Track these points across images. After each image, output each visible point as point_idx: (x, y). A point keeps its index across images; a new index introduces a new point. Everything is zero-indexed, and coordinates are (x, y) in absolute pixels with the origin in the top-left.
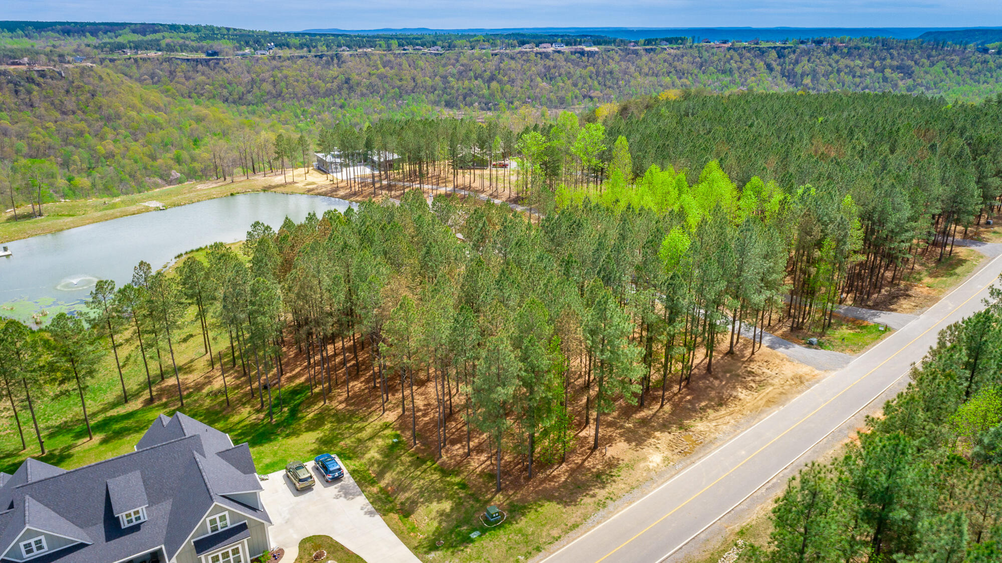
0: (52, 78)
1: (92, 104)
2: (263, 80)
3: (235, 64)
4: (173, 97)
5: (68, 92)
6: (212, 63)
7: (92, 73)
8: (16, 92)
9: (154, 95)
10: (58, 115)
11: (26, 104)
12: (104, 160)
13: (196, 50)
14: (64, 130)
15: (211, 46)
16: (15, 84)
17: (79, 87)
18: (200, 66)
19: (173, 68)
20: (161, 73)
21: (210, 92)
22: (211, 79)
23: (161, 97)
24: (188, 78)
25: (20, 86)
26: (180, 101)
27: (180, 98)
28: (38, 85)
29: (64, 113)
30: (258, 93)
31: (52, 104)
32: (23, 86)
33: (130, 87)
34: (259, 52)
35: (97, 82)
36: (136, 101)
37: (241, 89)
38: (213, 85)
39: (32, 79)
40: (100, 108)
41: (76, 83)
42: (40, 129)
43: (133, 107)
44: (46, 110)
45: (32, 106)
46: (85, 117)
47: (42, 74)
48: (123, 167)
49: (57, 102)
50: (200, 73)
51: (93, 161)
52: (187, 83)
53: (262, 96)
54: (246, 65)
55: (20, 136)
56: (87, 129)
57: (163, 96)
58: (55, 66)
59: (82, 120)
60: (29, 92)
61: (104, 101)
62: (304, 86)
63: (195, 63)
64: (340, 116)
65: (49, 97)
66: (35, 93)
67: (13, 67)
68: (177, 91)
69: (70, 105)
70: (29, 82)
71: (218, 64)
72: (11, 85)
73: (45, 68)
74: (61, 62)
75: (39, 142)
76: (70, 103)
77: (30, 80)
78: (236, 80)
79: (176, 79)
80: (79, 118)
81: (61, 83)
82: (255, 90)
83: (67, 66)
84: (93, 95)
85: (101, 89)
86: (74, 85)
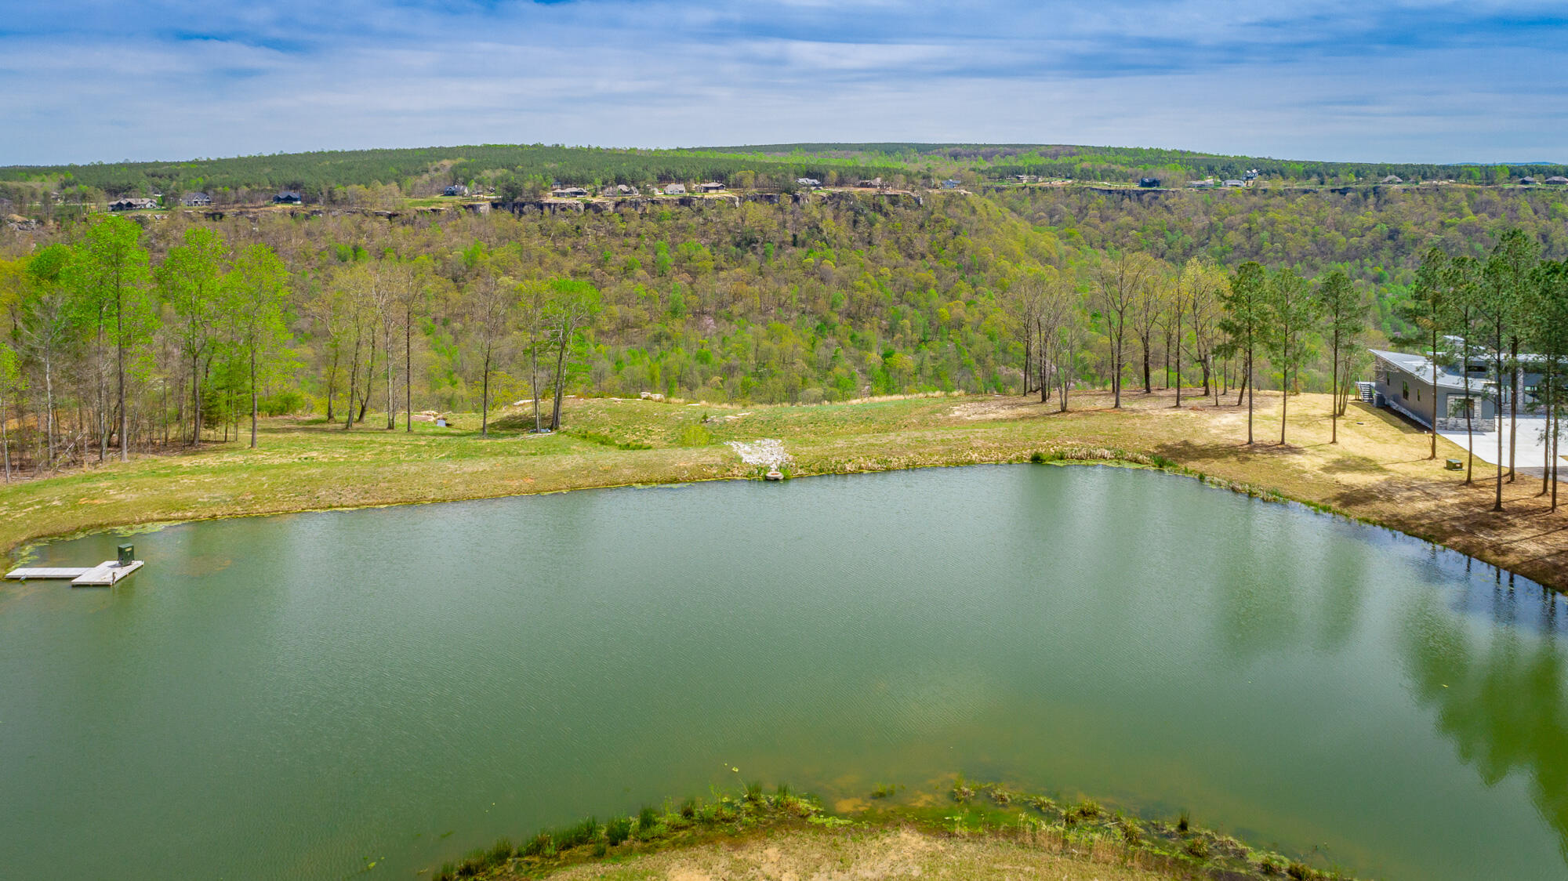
0: (905, 206)
1: (950, 246)
2: (1230, 227)
3: (1185, 200)
4: (1077, 245)
5: (922, 226)
6: (1146, 198)
7: (963, 203)
8: (855, 222)
9: (1047, 240)
10: (900, 258)
11: (862, 240)
12: (945, 331)
13: (1125, 178)
14: (903, 280)
15: (1151, 173)
16: (857, 213)
17: (937, 221)
18: (1127, 201)
19: (1084, 202)
20: (1065, 209)
21: (1137, 241)
22: (1141, 220)
23: (1056, 244)
24: (1103, 219)
25: (860, 214)
26: (1085, 252)
27: (1087, 248)
28: (886, 215)
29: (911, 257)
30: (1218, 248)
31: (897, 241)
32: (865, 215)
33: (1014, 226)
34: (1229, 182)
35: (966, 214)
36: (1018, 248)
37: (1189, 239)
38: (1143, 230)
39: (880, 207)
40: (961, 252)
41: (936, 215)
42: (870, 277)
43: (1010, 255)
44: (886, 251)
45: (870, 243)
46: (936, 264)
47: (894, 200)
48: (969, 345)
49: (903, 239)
50: (1125, 212)
51: (930, 331)
52: (1102, 226)
53: (1224, 252)
54: (1203, 203)
55: (843, 284)
56: (935, 282)
57: (1060, 243)
58: (913, 190)
59: (931, 268)
60: (871, 224)
61: (969, 242)
62: (1306, 239)
63: (1120, 196)
64: (1373, 296)
65: (895, 233)
66: (878, 225)
67: (859, 189)
68: (1085, 237)
69: (919, 247)
70: (874, 210)
71: (1157, 198)
72: (851, 213)
73: (900, 192)
74: (925, 185)
75: (864, 295)
76: (921, 243)
77: (877, 208)
78: (1182, 226)
79: (1087, 219)
80: (928, 266)
81: (915, 214)
82: (1214, 241)
83: (930, 191)
84: (955, 234)
85: (968, 226)
86: (933, 217)
